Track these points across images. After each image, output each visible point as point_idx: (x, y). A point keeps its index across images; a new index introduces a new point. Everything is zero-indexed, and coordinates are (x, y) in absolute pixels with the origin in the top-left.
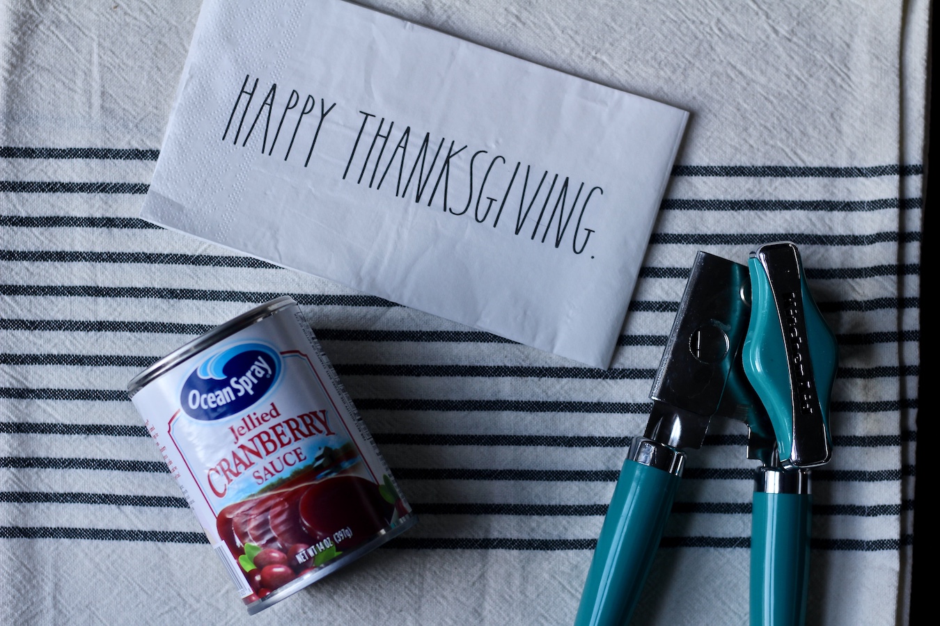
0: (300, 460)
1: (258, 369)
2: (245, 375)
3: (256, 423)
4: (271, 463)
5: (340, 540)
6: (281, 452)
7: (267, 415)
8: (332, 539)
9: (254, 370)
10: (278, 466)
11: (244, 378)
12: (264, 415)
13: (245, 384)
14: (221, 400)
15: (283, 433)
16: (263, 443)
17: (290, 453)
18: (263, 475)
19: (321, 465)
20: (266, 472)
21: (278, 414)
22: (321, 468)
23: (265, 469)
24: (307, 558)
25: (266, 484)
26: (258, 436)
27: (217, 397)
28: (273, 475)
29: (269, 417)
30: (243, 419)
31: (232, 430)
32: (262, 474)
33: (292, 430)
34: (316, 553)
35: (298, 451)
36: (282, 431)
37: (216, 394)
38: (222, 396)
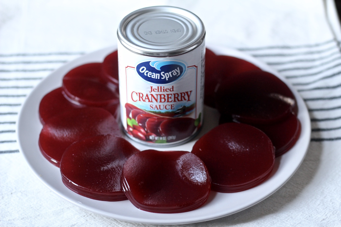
0: (171, 109)
1: (175, 72)
3: (162, 90)
4: (160, 105)
5: (170, 139)
6: (166, 103)
7: (168, 89)
8: (167, 138)
9: (173, 72)
10: (162, 107)
11: (167, 73)
12: (167, 89)
13: (166, 76)
14: (153, 76)
16: (161, 98)
17: (169, 105)
20: (156, 107)
21: (173, 91)
22: (178, 113)
23: (156, 106)
24: (154, 139)
25: (153, 110)
26: (160, 95)
27: (152, 74)
28: (158, 109)
29: (169, 90)
30: (158, 87)
31: (152, 87)
32: (154, 107)
33: (175, 98)
34: (158, 139)
35: (173, 106)
36: (171, 97)
37: (153, 73)
38: (154, 75)
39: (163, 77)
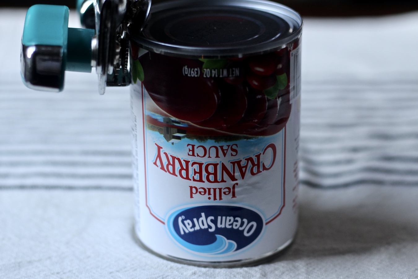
0: (193, 146)
1: (189, 227)
2: (201, 229)
3: (212, 192)
4: (217, 156)
5: (196, 69)
6: (205, 161)
7: (200, 193)
8: (202, 74)
9: (191, 228)
10: (213, 151)
11: (203, 227)
12: (202, 193)
13: (204, 223)
14: (230, 220)
15: (195, 173)
16: (215, 174)
17: (198, 155)
18: (230, 151)
19: (179, 132)
20: (225, 151)
21: (191, 188)
22: (180, 130)
23: (225, 155)
24: (231, 70)
25: (230, 143)
26: (216, 181)
27: (232, 224)
28: (221, 147)
29: (199, 190)
30: (221, 199)
31: (234, 196)
33: (187, 170)
34: (221, 70)
35: (191, 153)
36: (195, 175)
37: (230, 227)
38: (228, 223)
39: (212, 221)
